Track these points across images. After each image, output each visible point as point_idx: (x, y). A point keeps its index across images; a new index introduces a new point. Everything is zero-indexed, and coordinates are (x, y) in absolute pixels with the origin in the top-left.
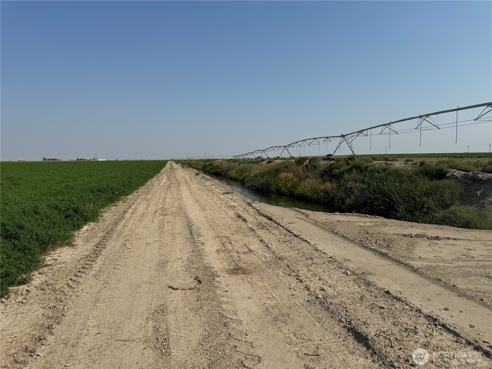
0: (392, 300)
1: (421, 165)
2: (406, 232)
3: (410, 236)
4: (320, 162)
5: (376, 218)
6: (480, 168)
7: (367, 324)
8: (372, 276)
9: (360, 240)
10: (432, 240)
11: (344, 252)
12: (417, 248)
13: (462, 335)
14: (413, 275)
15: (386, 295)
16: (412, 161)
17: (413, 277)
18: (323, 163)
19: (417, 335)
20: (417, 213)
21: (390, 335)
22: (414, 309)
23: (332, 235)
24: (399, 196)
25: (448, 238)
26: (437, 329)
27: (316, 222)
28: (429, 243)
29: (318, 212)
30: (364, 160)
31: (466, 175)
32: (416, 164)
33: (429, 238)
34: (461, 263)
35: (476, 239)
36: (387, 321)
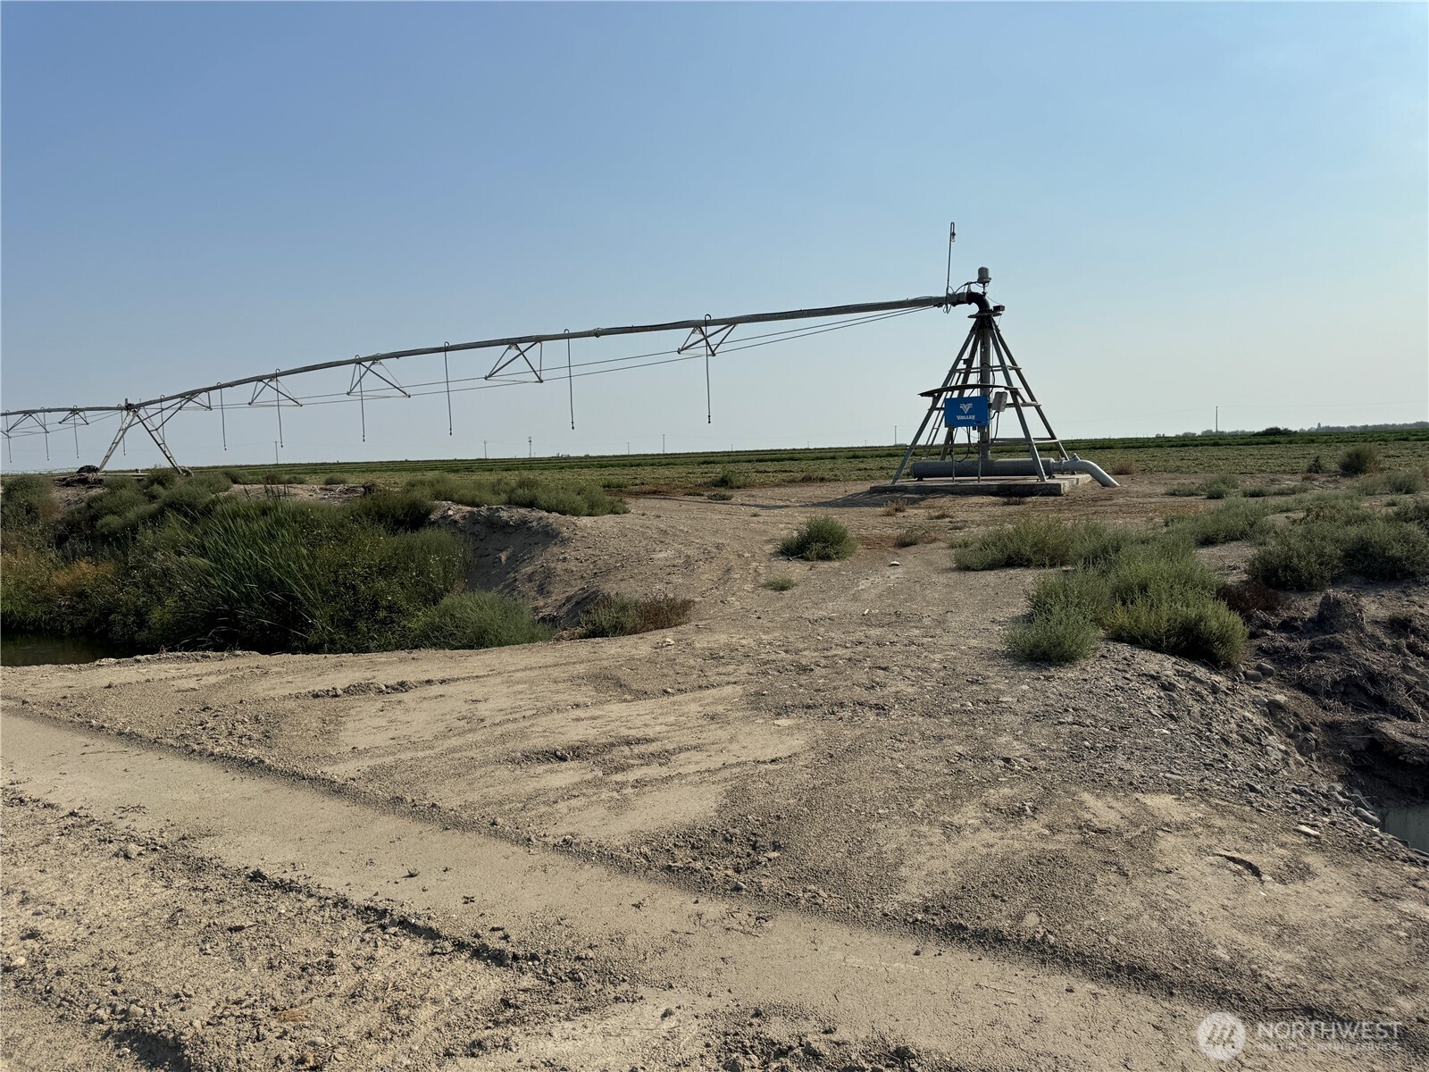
0: (269, 895)
1: (365, 494)
2: (320, 685)
3: (331, 694)
4: (49, 492)
5: (237, 656)
6: (504, 497)
7: (184, 998)
8: (212, 838)
9: (179, 734)
10: (388, 696)
11: (121, 786)
12: (350, 725)
13: (444, 933)
14: (332, 803)
15: (253, 884)
16: (343, 482)
17: (333, 810)
18: (59, 495)
19: (334, 974)
20: (362, 625)
21: (257, 1003)
22: (328, 901)
23: (82, 739)
24: (310, 585)
25: (429, 682)
26: (387, 937)
27: (24, 702)
28: (379, 705)
29: (35, 668)
30: (202, 484)
31: (474, 514)
32: (353, 490)
33: (382, 692)
34: (454, 742)
35: (490, 673)
36: (249, 963)
